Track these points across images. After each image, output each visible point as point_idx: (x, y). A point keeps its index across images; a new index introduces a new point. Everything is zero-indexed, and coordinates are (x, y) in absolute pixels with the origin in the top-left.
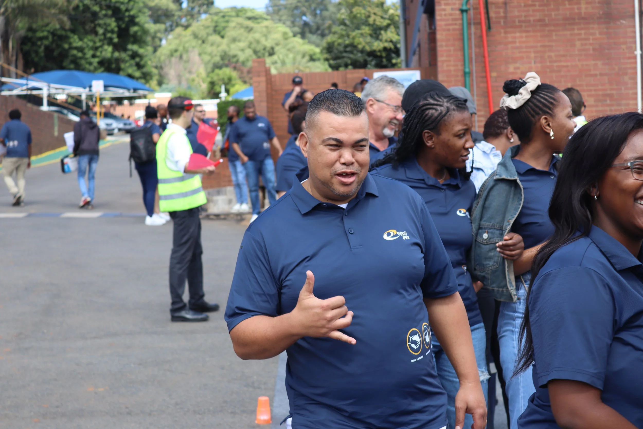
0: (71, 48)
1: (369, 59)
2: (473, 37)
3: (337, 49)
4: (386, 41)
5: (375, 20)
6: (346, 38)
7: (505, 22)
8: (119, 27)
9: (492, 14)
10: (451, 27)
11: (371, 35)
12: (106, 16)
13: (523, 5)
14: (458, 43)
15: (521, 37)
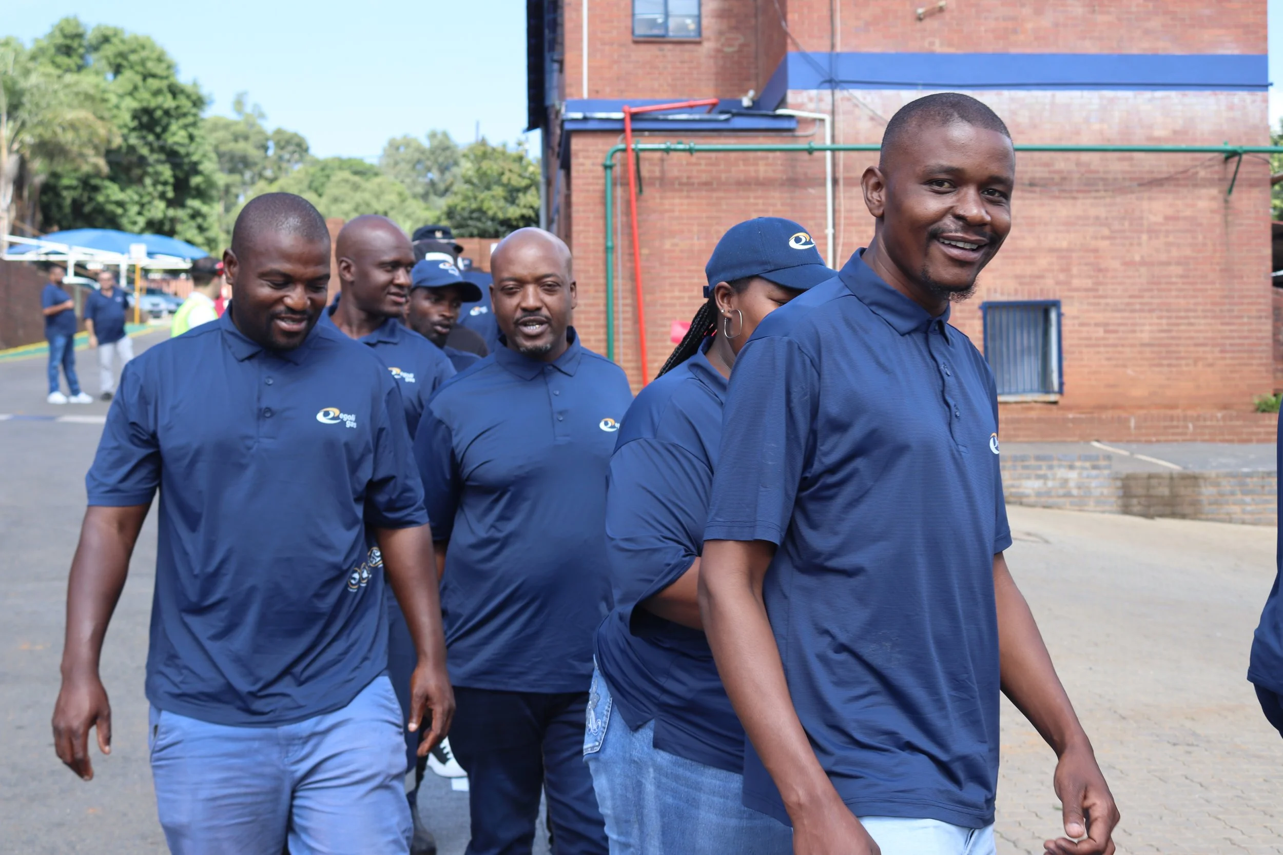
0: (108, 201)
1: (502, 229)
2: (619, 201)
3: (460, 215)
4: (525, 206)
5: (509, 179)
6: (472, 201)
7: (661, 185)
8: (175, 176)
9: (645, 173)
10: (591, 188)
11: (505, 199)
12: (159, 161)
13: (684, 162)
14: (599, 209)
15: (682, 204)
